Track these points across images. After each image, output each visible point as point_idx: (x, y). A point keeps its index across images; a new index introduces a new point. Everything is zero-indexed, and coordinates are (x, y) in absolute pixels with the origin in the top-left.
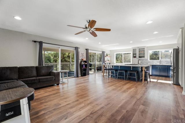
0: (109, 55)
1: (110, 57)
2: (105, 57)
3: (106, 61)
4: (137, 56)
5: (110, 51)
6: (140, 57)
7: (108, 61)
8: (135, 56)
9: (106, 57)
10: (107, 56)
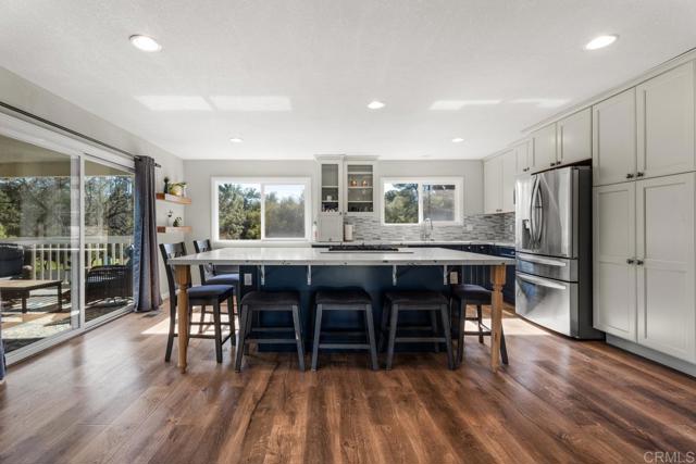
0: (179, 191)
1: (187, 201)
2: (158, 203)
3: (162, 230)
4: (343, 200)
5: (185, 163)
6: (352, 208)
7: (176, 224)
8: (329, 200)
9: (162, 197)
10: (166, 192)
